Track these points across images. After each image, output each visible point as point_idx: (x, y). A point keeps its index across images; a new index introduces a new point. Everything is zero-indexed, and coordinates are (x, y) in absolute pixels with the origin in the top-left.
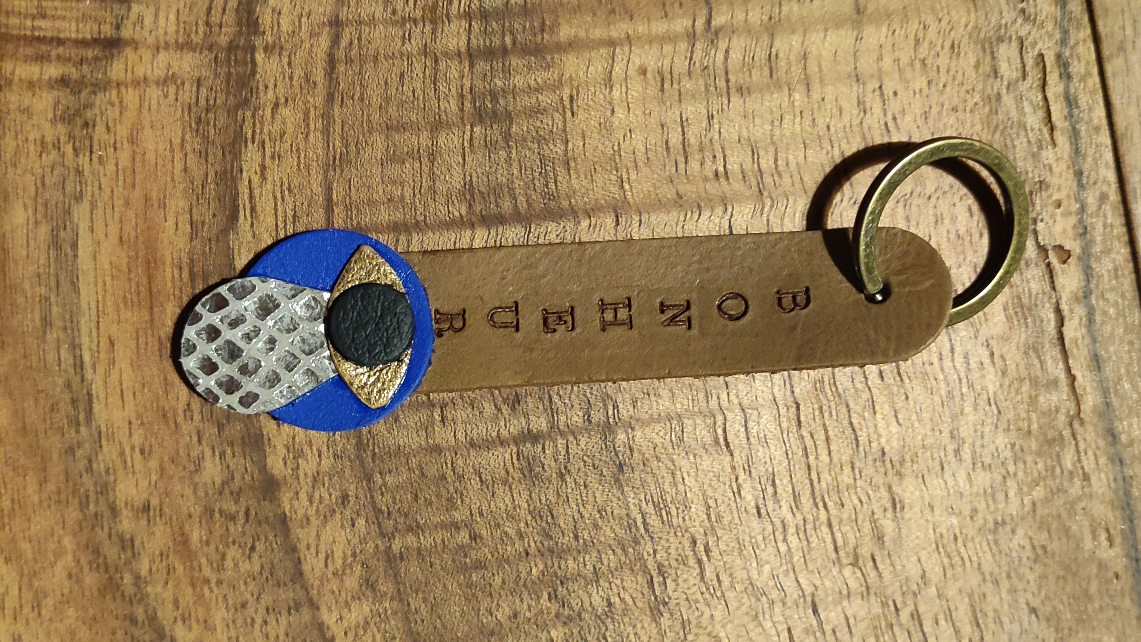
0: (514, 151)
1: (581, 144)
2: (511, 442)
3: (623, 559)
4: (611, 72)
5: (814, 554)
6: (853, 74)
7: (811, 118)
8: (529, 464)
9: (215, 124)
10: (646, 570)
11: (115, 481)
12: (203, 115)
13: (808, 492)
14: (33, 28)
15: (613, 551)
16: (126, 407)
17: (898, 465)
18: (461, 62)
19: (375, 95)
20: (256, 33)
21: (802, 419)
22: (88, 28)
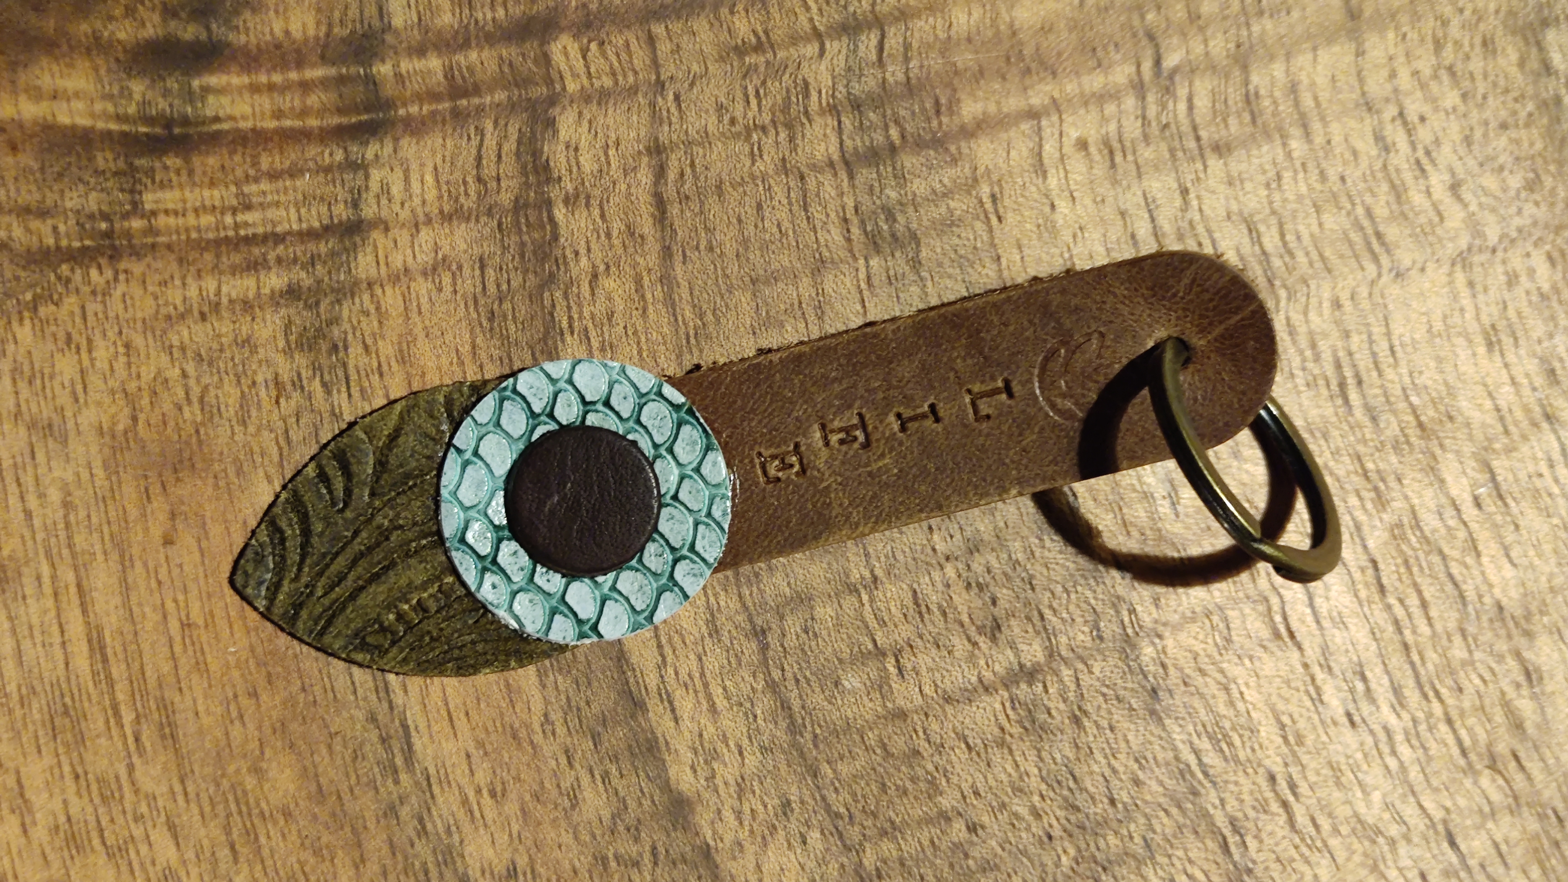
0: (929, 284)
1: (1018, 257)
2: (999, 686)
3: (1181, 820)
4: (1040, 154)
5: (1435, 765)
6: (1362, 101)
7: (1317, 171)
8: (1030, 711)
9: (514, 318)
10: (1215, 831)
11: (462, 842)
12: (496, 306)
13: (1411, 683)
14: (237, 226)
15: (1166, 811)
16: (459, 734)
17: (1523, 622)
18: (835, 175)
19: (727, 239)
20: (548, 180)
21: (1385, 581)
22: (314, 212)
